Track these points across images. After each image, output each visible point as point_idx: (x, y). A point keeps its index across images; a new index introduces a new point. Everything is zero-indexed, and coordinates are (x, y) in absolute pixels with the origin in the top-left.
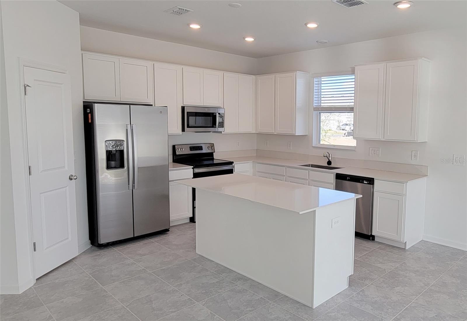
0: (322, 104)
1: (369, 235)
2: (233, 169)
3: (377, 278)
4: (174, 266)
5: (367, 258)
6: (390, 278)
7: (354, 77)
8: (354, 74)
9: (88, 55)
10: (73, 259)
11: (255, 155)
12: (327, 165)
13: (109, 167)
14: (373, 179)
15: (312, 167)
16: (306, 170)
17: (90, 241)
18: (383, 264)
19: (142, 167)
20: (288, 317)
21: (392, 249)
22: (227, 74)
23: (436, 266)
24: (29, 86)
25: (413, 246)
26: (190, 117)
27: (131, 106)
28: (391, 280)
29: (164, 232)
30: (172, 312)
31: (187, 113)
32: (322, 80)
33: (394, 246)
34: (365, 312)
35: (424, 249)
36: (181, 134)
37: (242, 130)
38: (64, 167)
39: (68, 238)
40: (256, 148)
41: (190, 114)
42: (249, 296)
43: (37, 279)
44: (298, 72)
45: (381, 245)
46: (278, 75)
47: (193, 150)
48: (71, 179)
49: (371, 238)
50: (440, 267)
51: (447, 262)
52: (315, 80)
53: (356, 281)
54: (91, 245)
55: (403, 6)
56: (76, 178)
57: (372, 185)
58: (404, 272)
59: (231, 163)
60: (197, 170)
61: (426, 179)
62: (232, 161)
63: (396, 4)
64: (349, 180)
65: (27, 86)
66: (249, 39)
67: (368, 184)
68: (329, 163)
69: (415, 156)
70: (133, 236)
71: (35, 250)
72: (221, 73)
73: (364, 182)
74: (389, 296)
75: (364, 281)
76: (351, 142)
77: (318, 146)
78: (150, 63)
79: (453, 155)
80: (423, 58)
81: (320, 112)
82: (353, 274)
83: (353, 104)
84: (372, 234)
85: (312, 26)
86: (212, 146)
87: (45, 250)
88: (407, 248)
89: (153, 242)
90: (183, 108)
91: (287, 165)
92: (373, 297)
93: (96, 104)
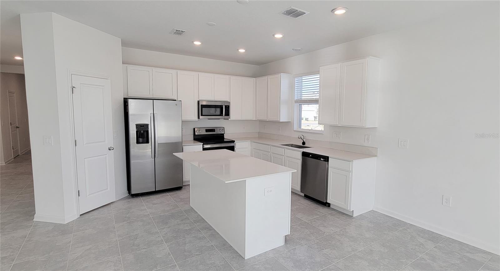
0: (303, 98)
1: (324, 202)
2: (234, 146)
3: (314, 239)
4: (169, 214)
5: (315, 221)
6: (324, 240)
7: (319, 76)
8: (319, 74)
9: (130, 67)
10: (112, 203)
11: (258, 136)
12: (302, 145)
13: (138, 142)
14: (328, 157)
15: (292, 147)
16: (283, 148)
17: (128, 191)
18: (326, 228)
19: (162, 143)
20: (222, 264)
21: (341, 215)
22: (233, 78)
23: (373, 234)
24: (75, 88)
25: (361, 215)
26: (203, 108)
27: (154, 100)
28: (324, 243)
29: (179, 188)
30: (144, 249)
31: (201, 105)
32: (303, 79)
33: (344, 213)
34: (286, 268)
35: (370, 218)
36: (197, 120)
37: (244, 118)
38: (104, 141)
39: (107, 189)
40: (258, 131)
41: (203, 106)
42: (204, 243)
43: (81, 215)
44: (281, 73)
45: (333, 211)
46: (270, 77)
47: (208, 132)
48: (110, 150)
49: (327, 205)
50: (376, 235)
51: (384, 231)
52: (296, 79)
53: (294, 240)
54: (129, 195)
55: (340, 12)
56: (113, 149)
57: (327, 162)
58: (340, 236)
59: (233, 142)
60: (206, 146)
61: (376, 158)
62: (234, 140)
63: (333, 10)
64: (311, 157)
65: (74, 87)
66: (242, 51)
67: (324, 161)
68: (304, 143)
69: (368, 139)
70: (155, 190)
71: (79, 195)
72: (228, 77)
73: (321, 159)
74: (314, 257)
75: (300, 241)
76: (321, 128)
77: (299, 130)
78: (175, 71)
79: (399, 139)
80: (370, 57)
81: (300, 104)
82: (289, 234)
83: (318, 97)
84: (328, 202)
85: (278, 36)
86: (223, 129)
87: (88, 195)
88: (354, 215)
89: (168, 195)
90: (198, 102)
91: (272, 144)
92: (300, 256)
93: (129, 100)
